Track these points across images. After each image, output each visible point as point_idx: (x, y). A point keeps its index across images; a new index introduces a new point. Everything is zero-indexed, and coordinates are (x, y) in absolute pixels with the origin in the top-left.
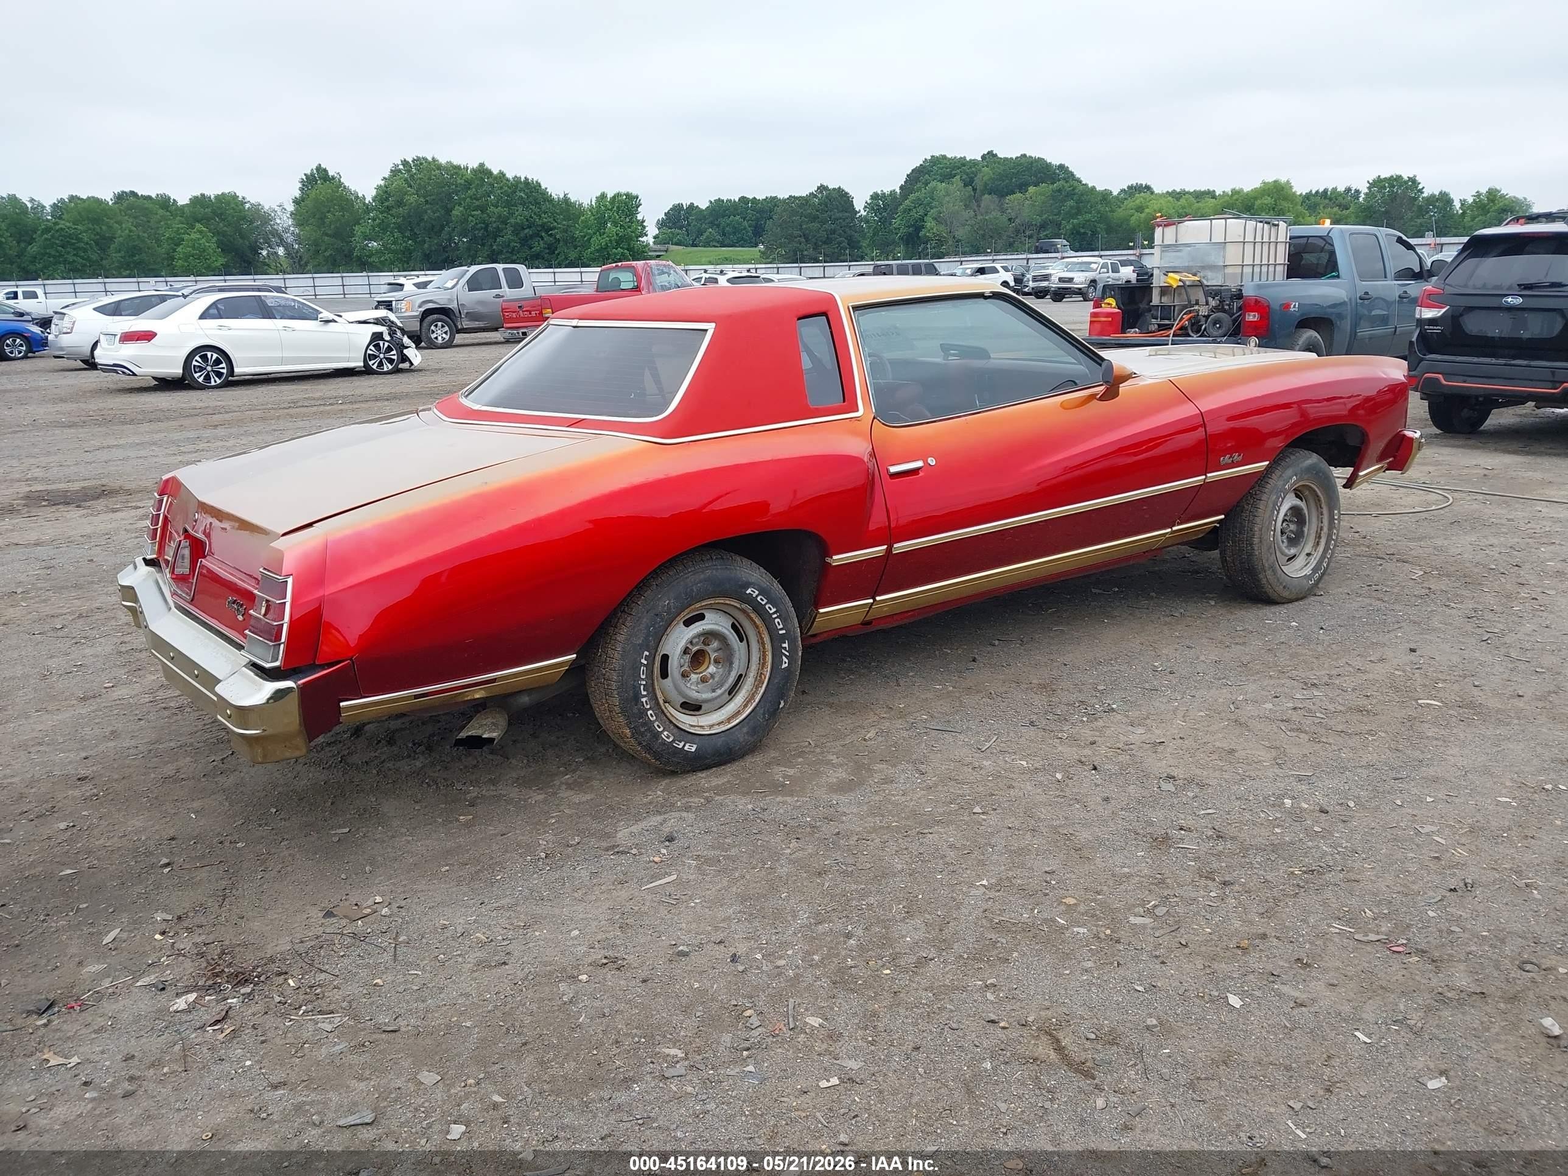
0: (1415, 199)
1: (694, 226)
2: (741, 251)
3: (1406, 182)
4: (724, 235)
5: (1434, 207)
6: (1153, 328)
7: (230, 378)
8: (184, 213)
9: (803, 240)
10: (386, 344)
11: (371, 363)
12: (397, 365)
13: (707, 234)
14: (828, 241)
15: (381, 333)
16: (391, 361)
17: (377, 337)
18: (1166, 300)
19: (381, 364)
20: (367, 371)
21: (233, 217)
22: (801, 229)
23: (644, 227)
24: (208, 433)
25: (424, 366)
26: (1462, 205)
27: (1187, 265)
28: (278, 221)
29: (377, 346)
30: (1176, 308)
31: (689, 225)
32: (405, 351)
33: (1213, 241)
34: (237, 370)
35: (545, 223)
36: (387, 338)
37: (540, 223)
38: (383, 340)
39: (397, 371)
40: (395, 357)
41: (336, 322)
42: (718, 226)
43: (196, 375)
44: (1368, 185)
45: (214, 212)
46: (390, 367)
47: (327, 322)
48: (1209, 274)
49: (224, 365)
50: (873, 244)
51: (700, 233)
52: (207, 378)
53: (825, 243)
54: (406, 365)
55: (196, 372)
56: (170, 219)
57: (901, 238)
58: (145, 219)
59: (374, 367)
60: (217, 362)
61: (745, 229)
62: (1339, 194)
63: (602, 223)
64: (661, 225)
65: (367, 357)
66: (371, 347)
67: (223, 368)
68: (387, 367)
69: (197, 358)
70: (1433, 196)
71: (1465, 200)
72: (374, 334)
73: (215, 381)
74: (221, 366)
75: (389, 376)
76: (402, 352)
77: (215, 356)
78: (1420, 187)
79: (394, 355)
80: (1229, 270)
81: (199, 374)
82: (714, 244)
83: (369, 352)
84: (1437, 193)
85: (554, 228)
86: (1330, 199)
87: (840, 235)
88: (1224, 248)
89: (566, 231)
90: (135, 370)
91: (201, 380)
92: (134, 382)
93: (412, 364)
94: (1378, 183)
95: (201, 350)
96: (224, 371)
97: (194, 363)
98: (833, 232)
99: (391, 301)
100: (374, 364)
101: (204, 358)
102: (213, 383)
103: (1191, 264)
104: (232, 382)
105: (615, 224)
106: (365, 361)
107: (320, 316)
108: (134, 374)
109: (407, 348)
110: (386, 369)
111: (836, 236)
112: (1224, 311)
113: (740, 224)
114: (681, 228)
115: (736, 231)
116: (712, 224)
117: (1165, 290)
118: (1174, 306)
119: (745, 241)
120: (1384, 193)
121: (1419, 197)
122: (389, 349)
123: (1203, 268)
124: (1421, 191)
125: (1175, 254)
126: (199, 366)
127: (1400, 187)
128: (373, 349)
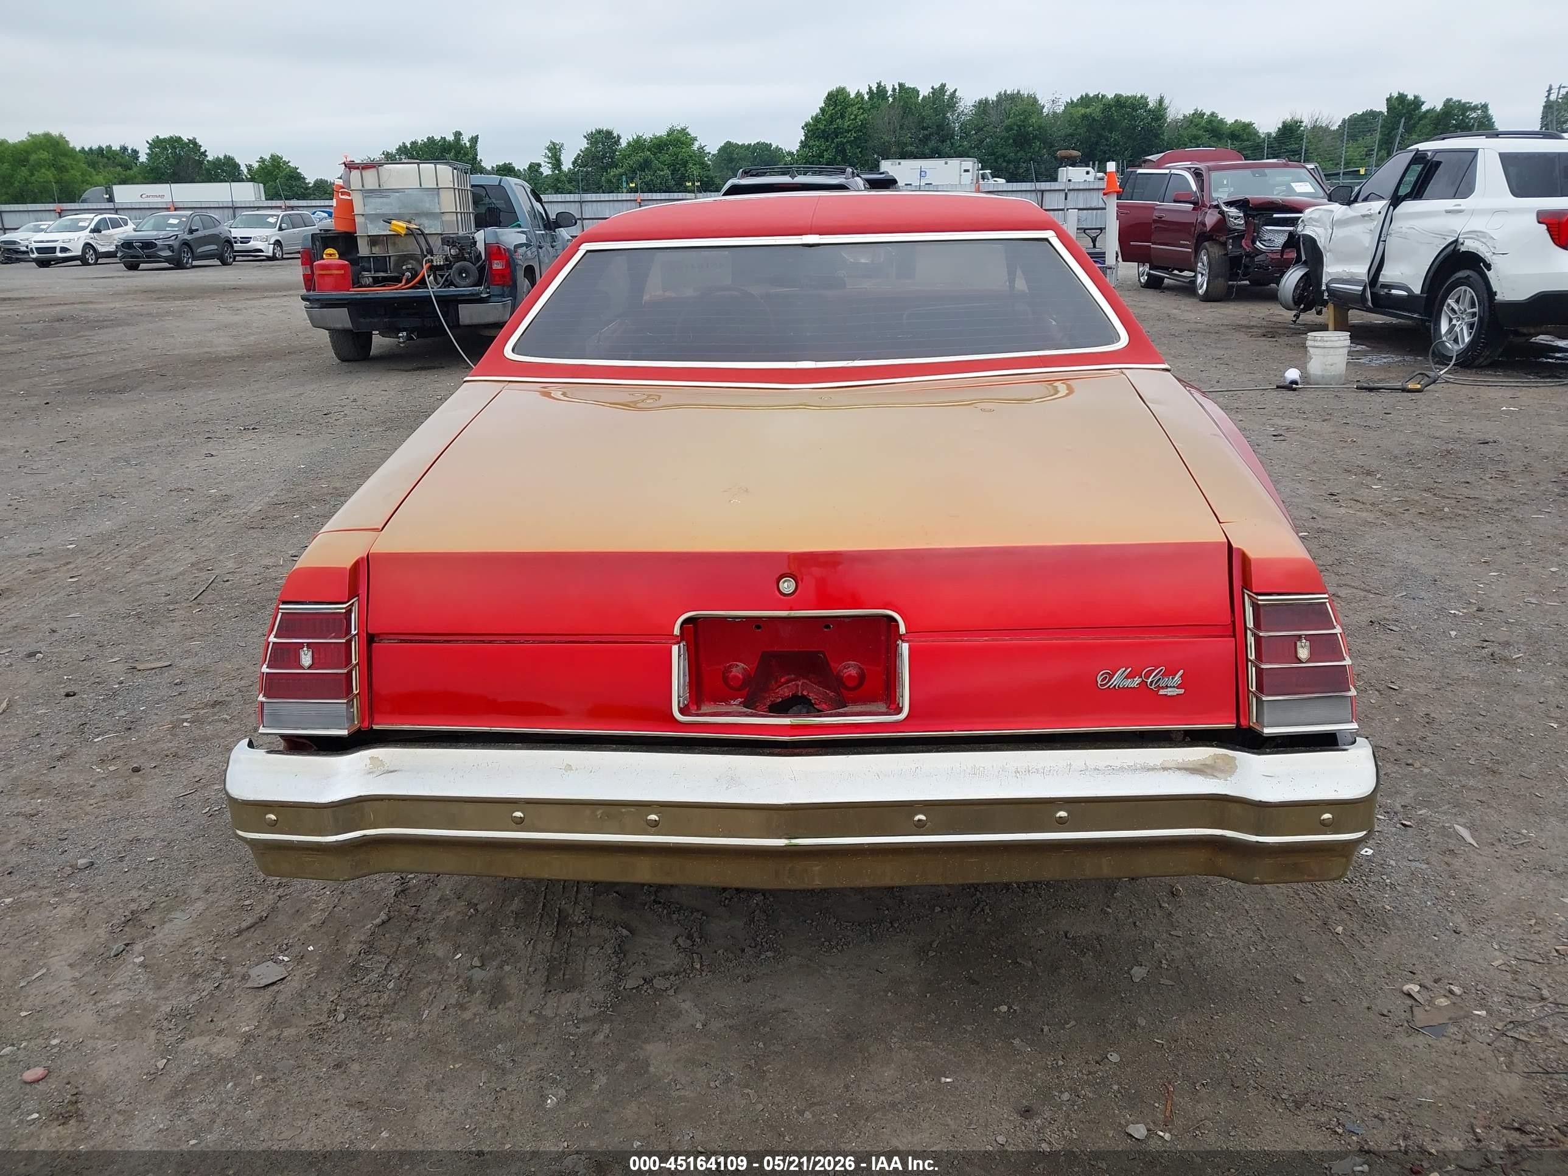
0: (202, 163)
3: (187, 145)
5: (223, 171)
6: (370, 281)
18: (377, 251)
26: (249, 170)
27: (397, 211)
30: (392, 258)
33: (423, 186)
44: (148, 145)
48: (425, 222)
62: (115, 153)
70: (218, 159)
71: (250, 166)
78: (202, 150)
80: (446, 218)
84: (222, 157)
86: (109, 159)
88: (438, 194)
94: (157, 144)
103: (402, 211)
112: (465, 259)
117: (374, 240)
118: (390, 257)
120: (167, 154)
121: (203, 160)
123: (418, 215)
124: (204, 154)
125: (381, 200)
127: (182, 148)
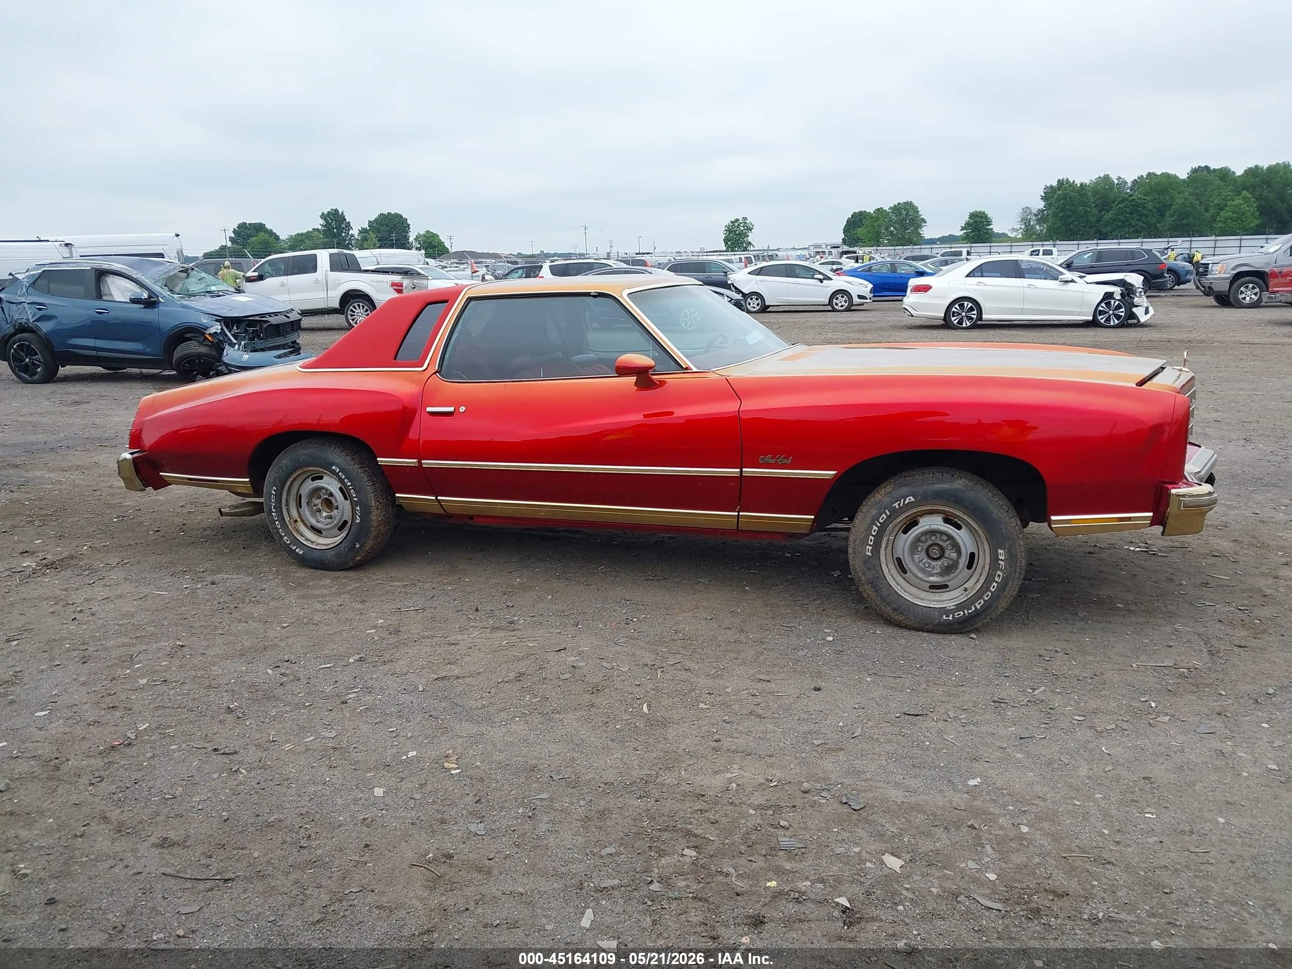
7: (979, 322)
8: (1237, 182)
10: (1117, 302)
11: (1100, 318)
12: (1124, 320)
15: (1114, 293)
16: (1118, 317)
17: (1108, 296)
19: (1108, 320)
20: (1093, 324)
25: (1151, 323)
29: (1108, 304)
32: (1134, 310)
34: (984, 317)
36: (1119, 297)
38: (1114, 298)
39: (1123, 325)
40: (1123, 314)
41: (1075, 282)
43: (953, 319)
46: (1117, 322)
47: (1067, 282)
49: (975, 312)
52: (961, 322)
54: (1135, 321)
55: (953, 316)
56: (1224, 188)
59: (1102, 321)
60: (971, 310)
65: (1097, 312)
66: (1103, 304)
67: (974, 314)
68: (1114, 322)
69: (957, 306)
72: (1106, 293)
73: (967, 323)
75: (1116, 329)
76: (1131, 310)
77: (970, 305)
79: (1122, 312)
81: (955, 318)
83: (1100, 308)
90: (913, 312)
91: (955, 322)
92: (910, 321)
93: (1139, 321)
95: (960, 300)
96: (975, 317)
97: (954, 309)
99: (1208, 264)
100: (1102, 319)
101: (961, 306)
102: (964, 325)
104: (980, 325)
106: (1095, 314)
107: (1060, 277)
108: (912, 316)
109: (1137, 306)
110: (1112, 324)
122: (1118, 307)
126: (957, 312)
128: (1104, 306)
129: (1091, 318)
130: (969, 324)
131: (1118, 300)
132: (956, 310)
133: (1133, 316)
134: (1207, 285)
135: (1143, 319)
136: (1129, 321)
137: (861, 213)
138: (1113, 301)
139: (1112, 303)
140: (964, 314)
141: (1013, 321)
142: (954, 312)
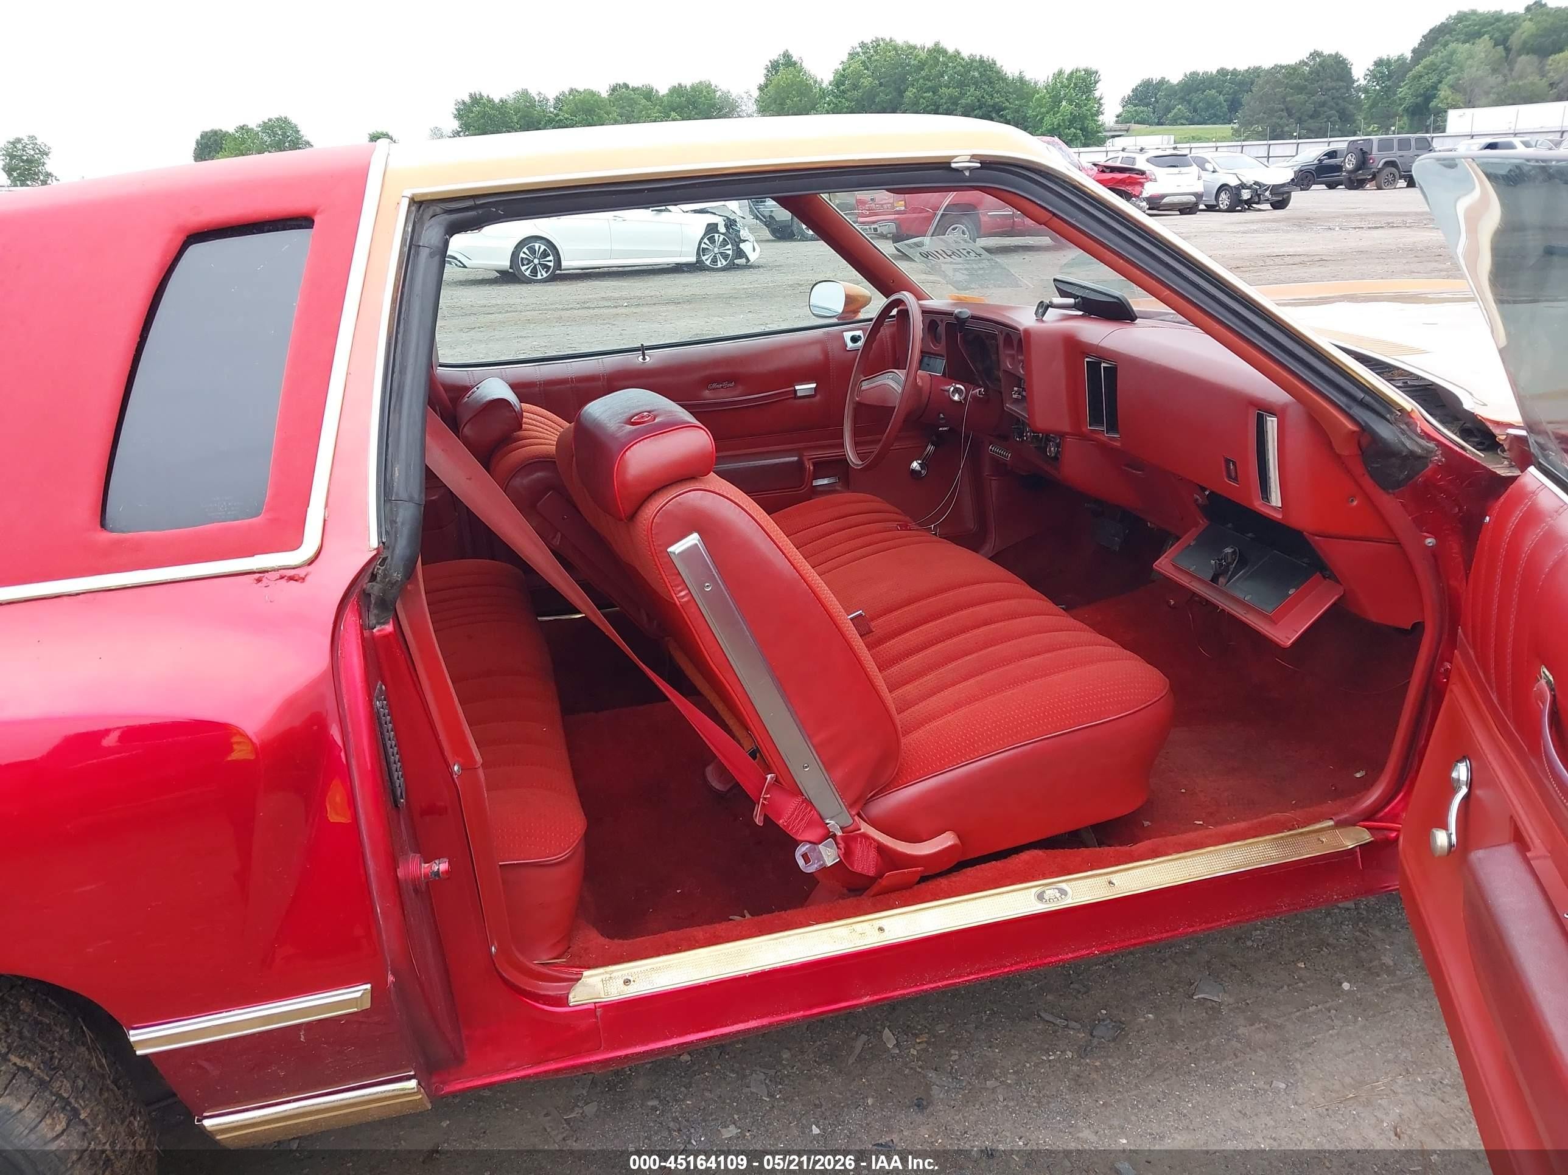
1: (1163, 102)
2: (1213, 129)
4: (1195, 111)
7: (557, 272)
8: (663, 102)
9: (1285, 114)
10: (722, 237)
11: (704, 258)
12: (732, 260)
13: (1176, 110)
14: (1315, 115)
15: (717, 225)
16: (726, 257)
17: (711, 229)
19: (714, 260)
20: (696, 267)
21: (704, 104)
22: (1284, 102)
23: (1101, 105)
24: (465, 337)
25: (762, 261)
28: (744, 108)
29: (712, 240)
31: (1157, 101)
32: (742, 246)
34: (564, 263)
35: (997, 103)
36: (722, 230)
37: (990, 102)
38: (718, 232)
39: (731, 267)
40: (730, 252)
41: (670, 211)
42: (1189, 102)
43: (523, 268)
45: (688, 101)
46: (725, 263)
49: (551, 258)
50: (1370, 119)
51: (1168, 110)
52: (534, 272)
53: (1311, 117)
54: (743, 261)
55: (523, 265)
56: (650, 109)
57: (1406, 110)
58: (630, 109)
59: (708, 263)
60: (545, 254)
61: (1220, 104)
63: (1056, 101)
64: (1127, 102)
65: (701, 251)
66: (706, 240)
67: (550, 261)
68: (721, 263)
69: (525, 250)
72: (709, 225)
73: (542, 274)
74: (548, 259)
75: (722, 273)
76: (738, 246)
77: (542, 247)
79: (729, 250)
81: (526, 267)
82: (1183, 121)
83: (703, 246)
85: (1004, 109)
87: (1331, 108)
89: (1017, 111)
90: (469, 263)
91: (527, 273)
93: (748, 260)
95: (529, 241)
96: (551, 264)
97: (522, 255)
98: (1323, 104)
100: (707, 260)
101: (532, 249)
102: (539, 277)
104: (559, 276)
105: (1070, 102)
106: (698, 254)
108: (465, 267)
109: (745, 241)
110: (719, 265)
111: (1325, 109)
113: (1214, 98)
114: (1147, 105)
115: (1210, 105)
116: (1183, 100)
119: (1219, 117)
122: (724, 243)
126: (527, 259)
128: (708, 242)
129: (693, 259)
130: (545, 275)
131: (723, 234)
132: (525, 256)
133: (740, 254)
134: (767, 214)
135: (753, 257)
136: (737, 262)
137: (215, 133)
138: (716, 235)
139: (716, 238)
140: (536, 261)
141: (599, 268)
142: (522, 258)
